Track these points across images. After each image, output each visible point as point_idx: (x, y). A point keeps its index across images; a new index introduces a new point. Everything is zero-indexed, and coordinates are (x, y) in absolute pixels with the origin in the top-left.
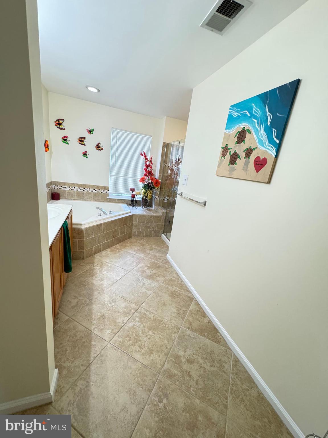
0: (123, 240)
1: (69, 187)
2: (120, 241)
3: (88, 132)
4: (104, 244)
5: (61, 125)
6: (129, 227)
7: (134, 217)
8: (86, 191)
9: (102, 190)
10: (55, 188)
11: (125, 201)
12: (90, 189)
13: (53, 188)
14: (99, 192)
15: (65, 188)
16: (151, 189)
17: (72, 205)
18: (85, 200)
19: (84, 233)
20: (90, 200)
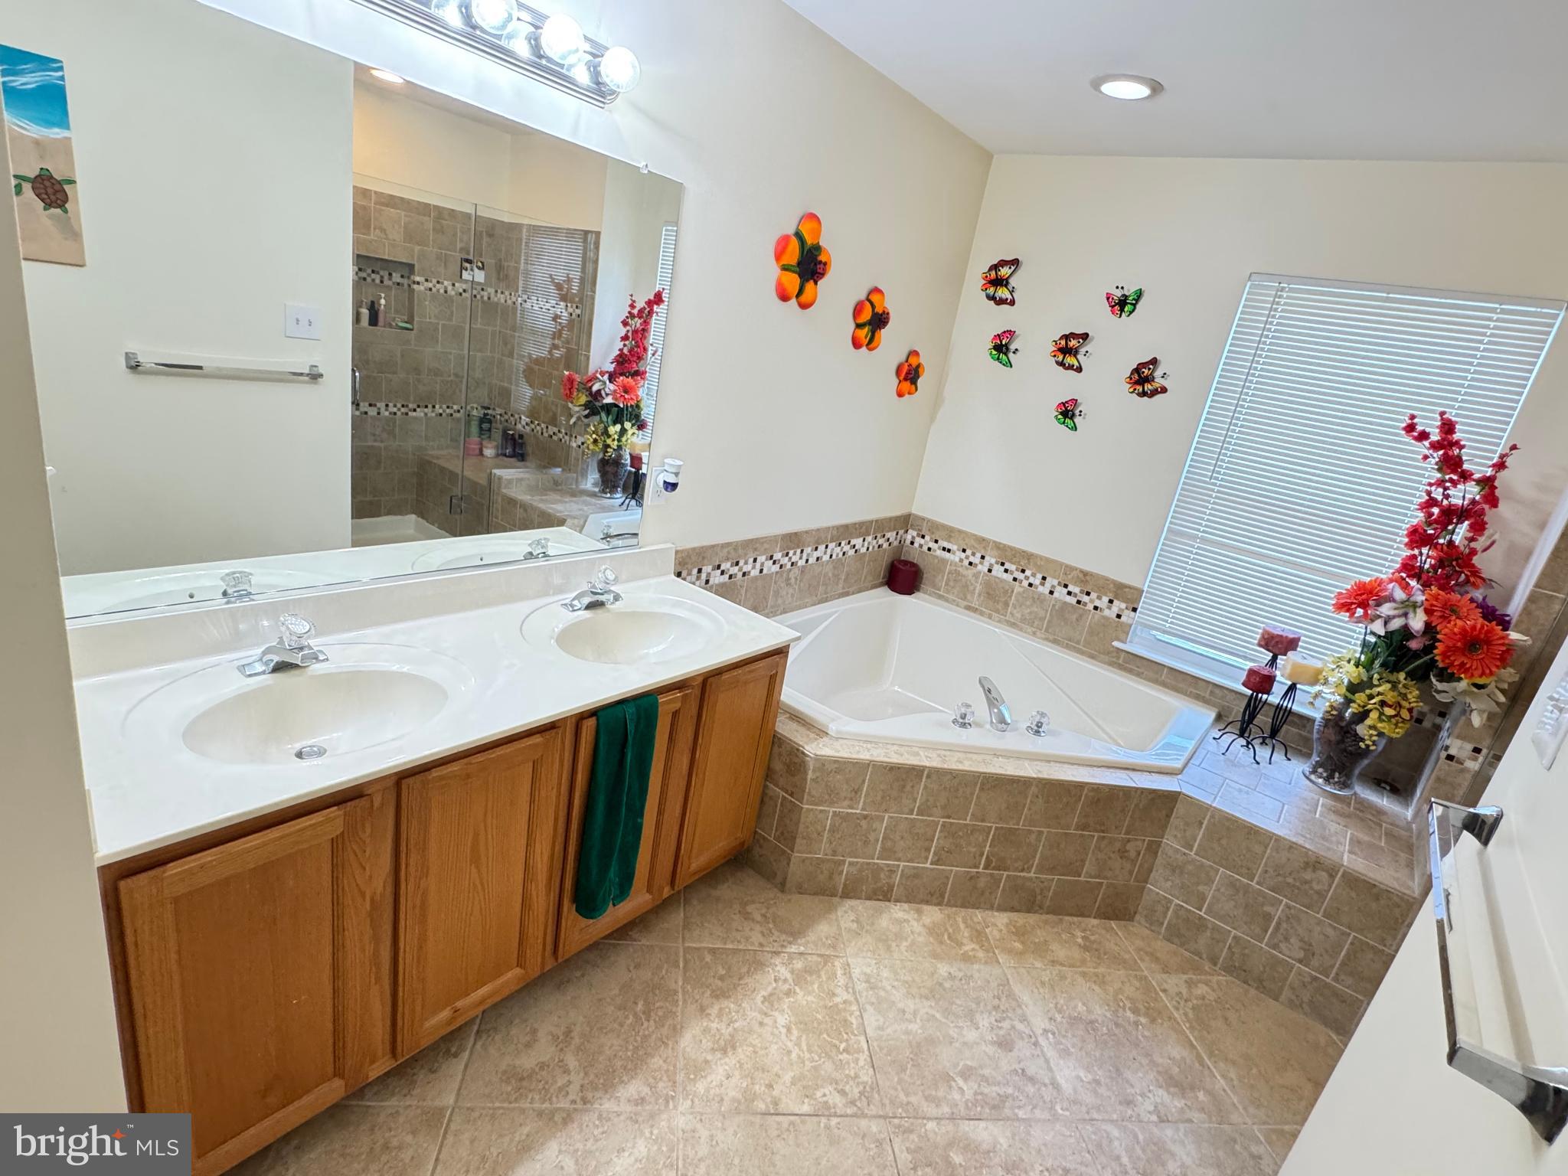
0: (1057, 910)
1: (964, 551)
2: (1025, 900)
3: (1113, 307)
4: (917, 875)
5: (1002, 285)
6: (1123, 853)
7: (1180, 809)
8: (1025, 583)
9: (1099, 598)
10: (912, 543)
11: (1217, 691)
12: (1044, 578)
13: (908, 542)
14: (1085, 604)
15: (949, 551)
16: (1420, 676)
17: (799, 634)
18: (1013, 625)
19: (810, 775)
20: (1030, 630)
